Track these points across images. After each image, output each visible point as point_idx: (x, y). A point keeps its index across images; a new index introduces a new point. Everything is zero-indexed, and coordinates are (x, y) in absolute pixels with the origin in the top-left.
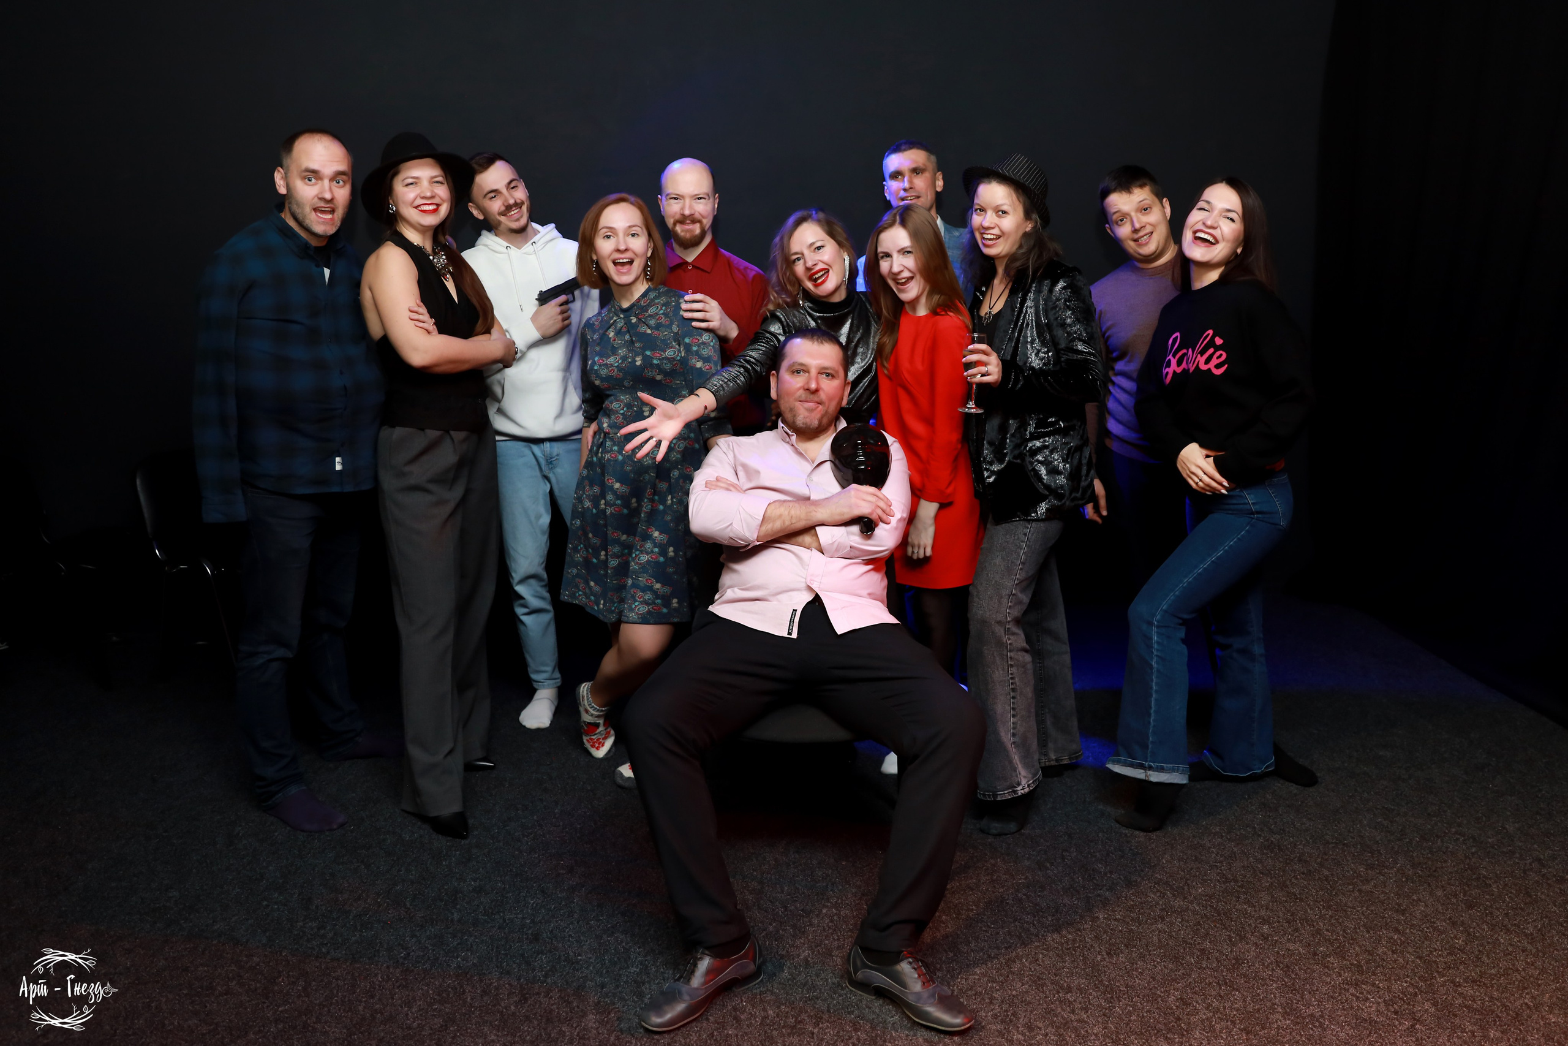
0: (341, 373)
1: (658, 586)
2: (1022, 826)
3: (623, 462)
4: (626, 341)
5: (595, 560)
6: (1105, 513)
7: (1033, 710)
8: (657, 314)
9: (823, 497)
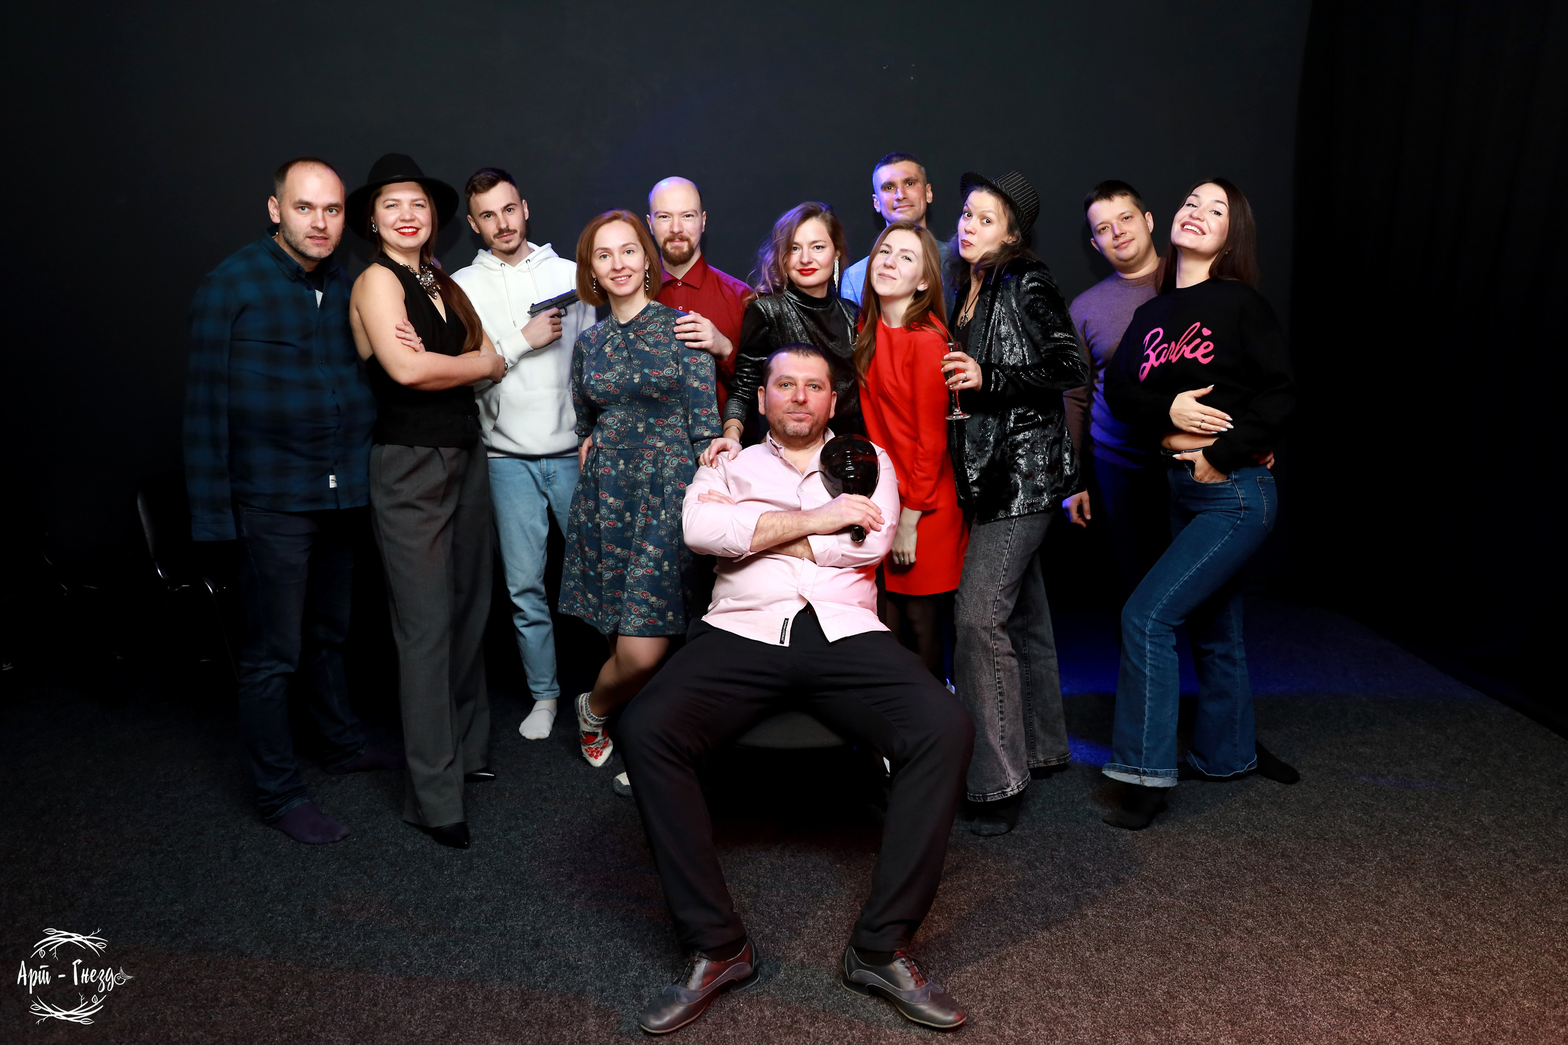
0: (334, 392)
1: (653, 599)
2: (1012, 826)
3: (617, 478)
4: (624, 358)
5: (592, 573)
6: (1088, 517)
7: (1020, 713)
8: (656, 332)
9: (814, 507)
